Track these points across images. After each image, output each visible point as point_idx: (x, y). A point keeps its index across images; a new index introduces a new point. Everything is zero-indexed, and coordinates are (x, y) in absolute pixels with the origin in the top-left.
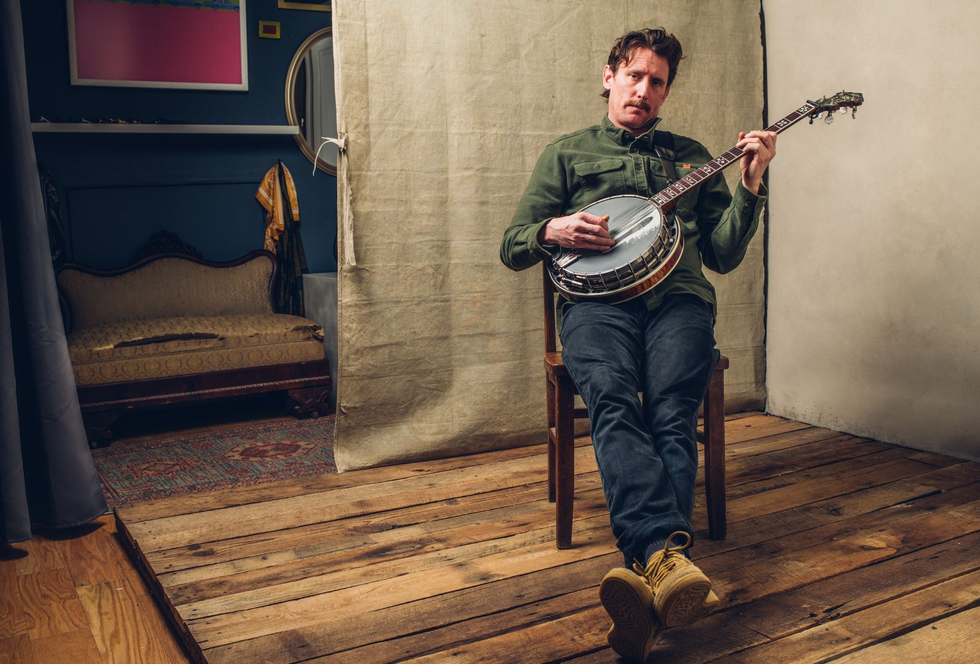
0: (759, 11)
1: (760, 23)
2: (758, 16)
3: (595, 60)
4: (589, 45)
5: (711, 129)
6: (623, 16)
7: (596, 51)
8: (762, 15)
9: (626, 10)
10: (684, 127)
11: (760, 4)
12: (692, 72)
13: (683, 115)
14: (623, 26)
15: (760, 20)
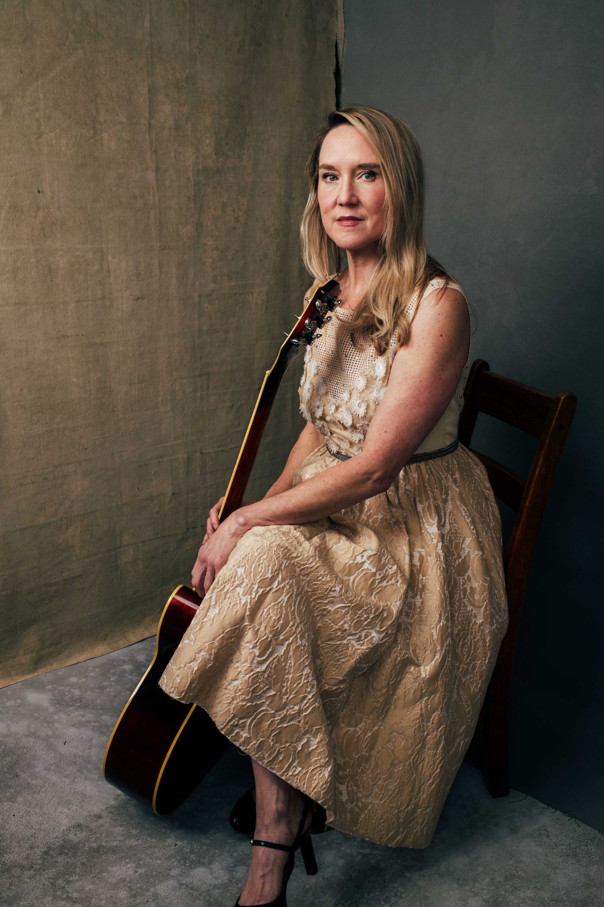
0: (333, 69)
1: (334, 86)
2: (332, 76)
3: (105, 135)
4: (94, 112)
5: (272, 229)
6: (146, 70)
7: (105, 121)
8: (337, 74)
9: (150, 60)
10: (234, 228)
11: (335, 60)
12: (245, 151)
13: (234, 211)
14: (146, 84)
15: (335, 82)
